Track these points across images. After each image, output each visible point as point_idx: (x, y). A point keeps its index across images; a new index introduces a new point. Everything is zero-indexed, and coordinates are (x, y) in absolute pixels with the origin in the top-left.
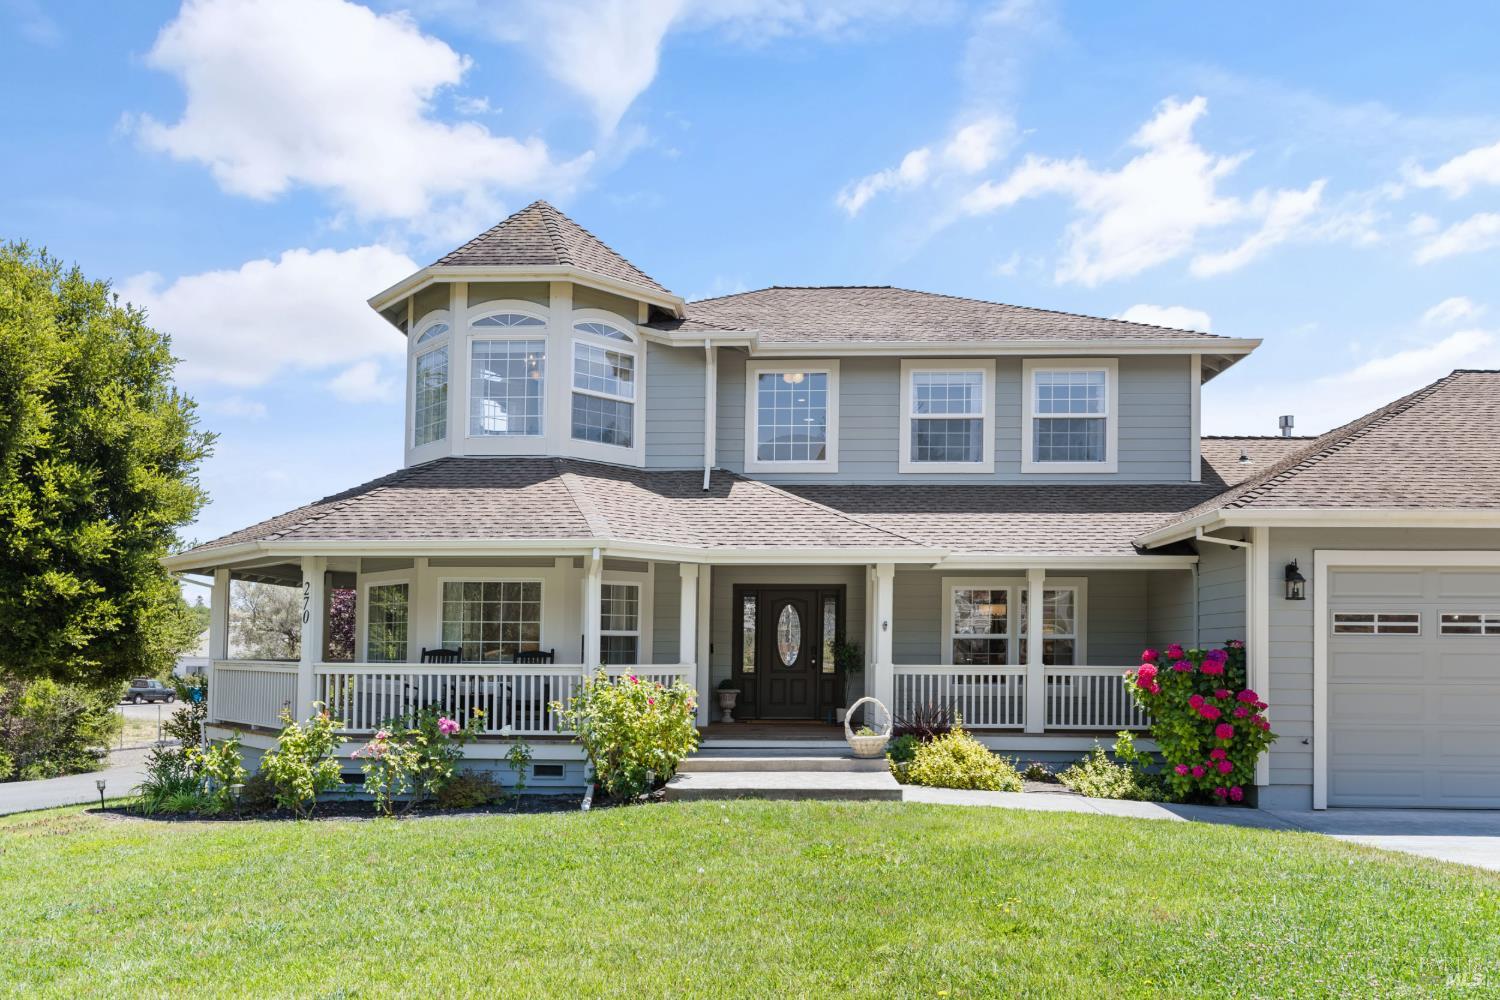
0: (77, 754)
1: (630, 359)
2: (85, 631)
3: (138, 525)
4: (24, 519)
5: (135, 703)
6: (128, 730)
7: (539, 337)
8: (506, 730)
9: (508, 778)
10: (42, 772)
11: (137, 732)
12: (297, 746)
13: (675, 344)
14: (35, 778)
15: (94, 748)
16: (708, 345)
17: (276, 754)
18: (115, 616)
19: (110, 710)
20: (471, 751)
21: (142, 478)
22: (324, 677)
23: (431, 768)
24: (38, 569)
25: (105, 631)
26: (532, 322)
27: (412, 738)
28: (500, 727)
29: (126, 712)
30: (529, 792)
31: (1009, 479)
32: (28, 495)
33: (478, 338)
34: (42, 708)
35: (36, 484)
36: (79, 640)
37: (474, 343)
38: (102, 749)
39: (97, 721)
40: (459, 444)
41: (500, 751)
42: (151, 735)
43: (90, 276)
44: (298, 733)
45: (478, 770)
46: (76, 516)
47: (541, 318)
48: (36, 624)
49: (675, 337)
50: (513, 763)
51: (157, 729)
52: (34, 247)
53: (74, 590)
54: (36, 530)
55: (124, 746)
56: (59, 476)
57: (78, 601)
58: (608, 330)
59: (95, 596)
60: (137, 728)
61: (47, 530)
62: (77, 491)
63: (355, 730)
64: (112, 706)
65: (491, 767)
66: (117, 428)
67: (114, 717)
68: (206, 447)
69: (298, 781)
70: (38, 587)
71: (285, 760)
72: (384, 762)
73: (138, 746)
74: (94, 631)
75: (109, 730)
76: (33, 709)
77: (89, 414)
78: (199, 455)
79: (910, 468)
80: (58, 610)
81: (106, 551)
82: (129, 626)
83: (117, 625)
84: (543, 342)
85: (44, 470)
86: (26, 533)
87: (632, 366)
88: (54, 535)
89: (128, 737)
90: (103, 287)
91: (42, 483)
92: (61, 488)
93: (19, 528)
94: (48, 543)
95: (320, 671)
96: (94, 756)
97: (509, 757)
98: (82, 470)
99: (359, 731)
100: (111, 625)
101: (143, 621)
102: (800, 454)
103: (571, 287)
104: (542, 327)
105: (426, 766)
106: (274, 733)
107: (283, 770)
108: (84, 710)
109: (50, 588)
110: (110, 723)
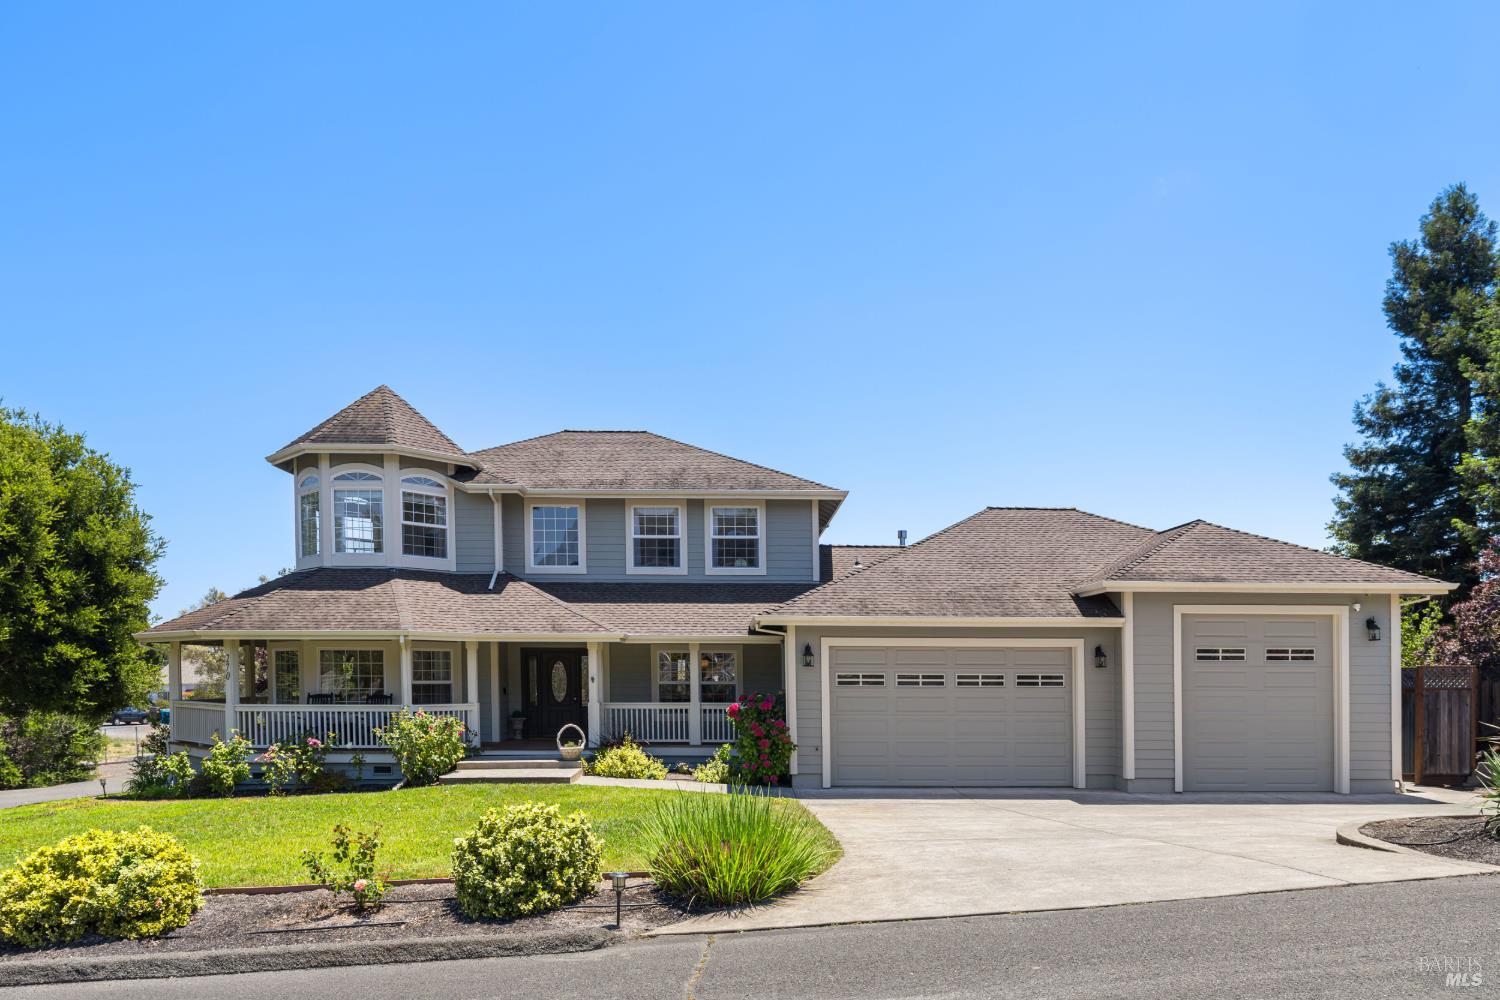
0: (70, 766)
1: (443, 499)
2: (86, 682)
3: (117, 607)
4: (42, 608)
5: (114, 725)
6: (111, 747)
7: (380, 488)
8: (349, 745)
9: (353, 774)
10: (45, 781)
11: (118, 749)
12: (222, 755)
13: (470, 492)
14: (40, 786)
15: (85, 763)
16: (491, 493)
17: (210, 760)
18: (105, 671)
19: (96, 731)
20: (331, 758)
21: (117, 575)
22: (241, 713)
23: (304, 768)
24: (52, 641)
25: (98, 681)
26: (373, 478)
27: (292, 750)
28: (346, 743)
29: (109, 732)
30: (366, 783)
31: (696, 579)
32: (43, 592)
33: (337, 488)
34: (41, 731)
35: (47, 584)
36: (84, 689)
37: (335, 491)
38: (91, 763)
39: (86, 741)
40: (330, 560)
41: (347, 758)
42: (130, 751)
43: (70, 431)
44: (222, 748)
45: (336, 769)
46: (74, 604)
47: (380, 476)
48: (53, 678)
49: (470, 486)
50: (355, 764)
51: (135, 747)
52: (30, 413)
53: (77, 655)
54: (51, 615)
55: (108, 761)
56: (63, 578)
57: (79, 661)
58: (426, 481)
59: (90, 657)
60: (118, 746)
61: (57, 616)
62: (73, 588)
63: (257, 746)
64: (97, 728)
65: (344, 768)
66: (99, 543)
67: (99, 736)
68: (160, 551)
69: (225, 775)
70: (53, 654)
71: (216, 764)
72: (273, 764)
73: (120, 761)
74: (91, 682)
75: (97, 748)
76: (35, 732)
77: (80, 534)
78: (156, 556)
79: (633, 571)
80: (67, 668)
81: (95, 627)
82: (115, 678)
83: (107, 677)
84: (380, 491)
85: (51, 574)
86: (44, 617)
87: (444, 504)
88: (62, 618)
89: (111, 753)
90: (79, 439)
91: (51, 583)
92: (63, 586)
93: (38, 615)
94: (58, 624)
95: (239, 710)
96: (85, 769)
97: (352, 761)
98: (77, 574)
99: (259, 746)
100: (102, 677)
101: (123, 674)
102: (562, 562)
103: (398, 458)
104: (379, 482)
105: (301, 767)
106: (207, 747)
107: (214, 770)
108: (75, 732)
109: (61, 655)
110: (97, 742)
